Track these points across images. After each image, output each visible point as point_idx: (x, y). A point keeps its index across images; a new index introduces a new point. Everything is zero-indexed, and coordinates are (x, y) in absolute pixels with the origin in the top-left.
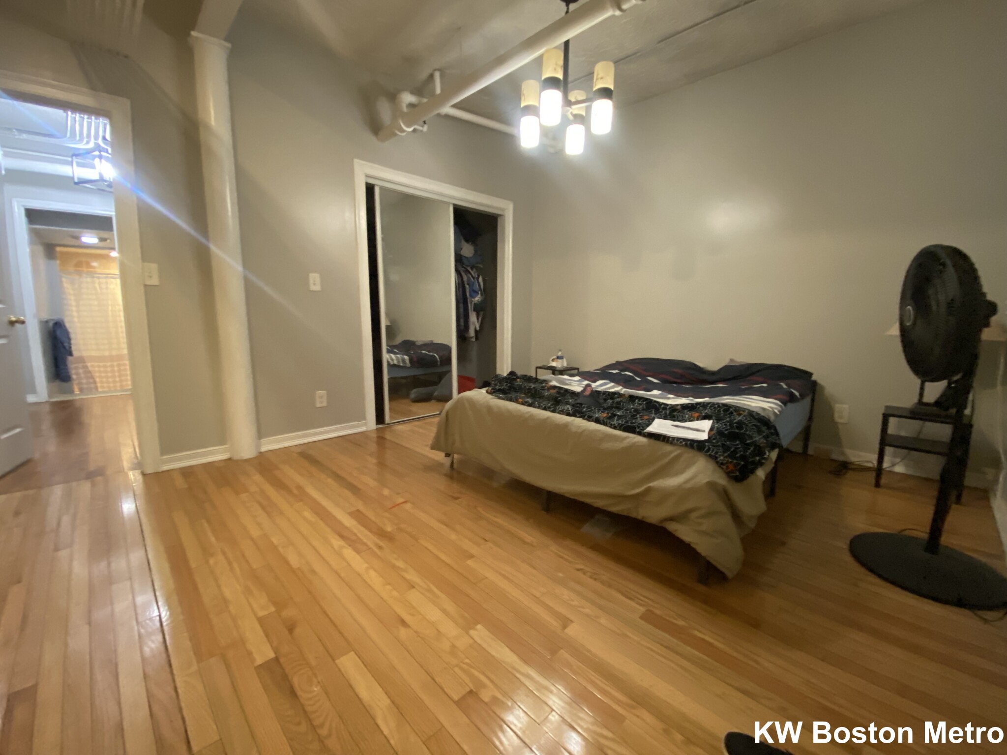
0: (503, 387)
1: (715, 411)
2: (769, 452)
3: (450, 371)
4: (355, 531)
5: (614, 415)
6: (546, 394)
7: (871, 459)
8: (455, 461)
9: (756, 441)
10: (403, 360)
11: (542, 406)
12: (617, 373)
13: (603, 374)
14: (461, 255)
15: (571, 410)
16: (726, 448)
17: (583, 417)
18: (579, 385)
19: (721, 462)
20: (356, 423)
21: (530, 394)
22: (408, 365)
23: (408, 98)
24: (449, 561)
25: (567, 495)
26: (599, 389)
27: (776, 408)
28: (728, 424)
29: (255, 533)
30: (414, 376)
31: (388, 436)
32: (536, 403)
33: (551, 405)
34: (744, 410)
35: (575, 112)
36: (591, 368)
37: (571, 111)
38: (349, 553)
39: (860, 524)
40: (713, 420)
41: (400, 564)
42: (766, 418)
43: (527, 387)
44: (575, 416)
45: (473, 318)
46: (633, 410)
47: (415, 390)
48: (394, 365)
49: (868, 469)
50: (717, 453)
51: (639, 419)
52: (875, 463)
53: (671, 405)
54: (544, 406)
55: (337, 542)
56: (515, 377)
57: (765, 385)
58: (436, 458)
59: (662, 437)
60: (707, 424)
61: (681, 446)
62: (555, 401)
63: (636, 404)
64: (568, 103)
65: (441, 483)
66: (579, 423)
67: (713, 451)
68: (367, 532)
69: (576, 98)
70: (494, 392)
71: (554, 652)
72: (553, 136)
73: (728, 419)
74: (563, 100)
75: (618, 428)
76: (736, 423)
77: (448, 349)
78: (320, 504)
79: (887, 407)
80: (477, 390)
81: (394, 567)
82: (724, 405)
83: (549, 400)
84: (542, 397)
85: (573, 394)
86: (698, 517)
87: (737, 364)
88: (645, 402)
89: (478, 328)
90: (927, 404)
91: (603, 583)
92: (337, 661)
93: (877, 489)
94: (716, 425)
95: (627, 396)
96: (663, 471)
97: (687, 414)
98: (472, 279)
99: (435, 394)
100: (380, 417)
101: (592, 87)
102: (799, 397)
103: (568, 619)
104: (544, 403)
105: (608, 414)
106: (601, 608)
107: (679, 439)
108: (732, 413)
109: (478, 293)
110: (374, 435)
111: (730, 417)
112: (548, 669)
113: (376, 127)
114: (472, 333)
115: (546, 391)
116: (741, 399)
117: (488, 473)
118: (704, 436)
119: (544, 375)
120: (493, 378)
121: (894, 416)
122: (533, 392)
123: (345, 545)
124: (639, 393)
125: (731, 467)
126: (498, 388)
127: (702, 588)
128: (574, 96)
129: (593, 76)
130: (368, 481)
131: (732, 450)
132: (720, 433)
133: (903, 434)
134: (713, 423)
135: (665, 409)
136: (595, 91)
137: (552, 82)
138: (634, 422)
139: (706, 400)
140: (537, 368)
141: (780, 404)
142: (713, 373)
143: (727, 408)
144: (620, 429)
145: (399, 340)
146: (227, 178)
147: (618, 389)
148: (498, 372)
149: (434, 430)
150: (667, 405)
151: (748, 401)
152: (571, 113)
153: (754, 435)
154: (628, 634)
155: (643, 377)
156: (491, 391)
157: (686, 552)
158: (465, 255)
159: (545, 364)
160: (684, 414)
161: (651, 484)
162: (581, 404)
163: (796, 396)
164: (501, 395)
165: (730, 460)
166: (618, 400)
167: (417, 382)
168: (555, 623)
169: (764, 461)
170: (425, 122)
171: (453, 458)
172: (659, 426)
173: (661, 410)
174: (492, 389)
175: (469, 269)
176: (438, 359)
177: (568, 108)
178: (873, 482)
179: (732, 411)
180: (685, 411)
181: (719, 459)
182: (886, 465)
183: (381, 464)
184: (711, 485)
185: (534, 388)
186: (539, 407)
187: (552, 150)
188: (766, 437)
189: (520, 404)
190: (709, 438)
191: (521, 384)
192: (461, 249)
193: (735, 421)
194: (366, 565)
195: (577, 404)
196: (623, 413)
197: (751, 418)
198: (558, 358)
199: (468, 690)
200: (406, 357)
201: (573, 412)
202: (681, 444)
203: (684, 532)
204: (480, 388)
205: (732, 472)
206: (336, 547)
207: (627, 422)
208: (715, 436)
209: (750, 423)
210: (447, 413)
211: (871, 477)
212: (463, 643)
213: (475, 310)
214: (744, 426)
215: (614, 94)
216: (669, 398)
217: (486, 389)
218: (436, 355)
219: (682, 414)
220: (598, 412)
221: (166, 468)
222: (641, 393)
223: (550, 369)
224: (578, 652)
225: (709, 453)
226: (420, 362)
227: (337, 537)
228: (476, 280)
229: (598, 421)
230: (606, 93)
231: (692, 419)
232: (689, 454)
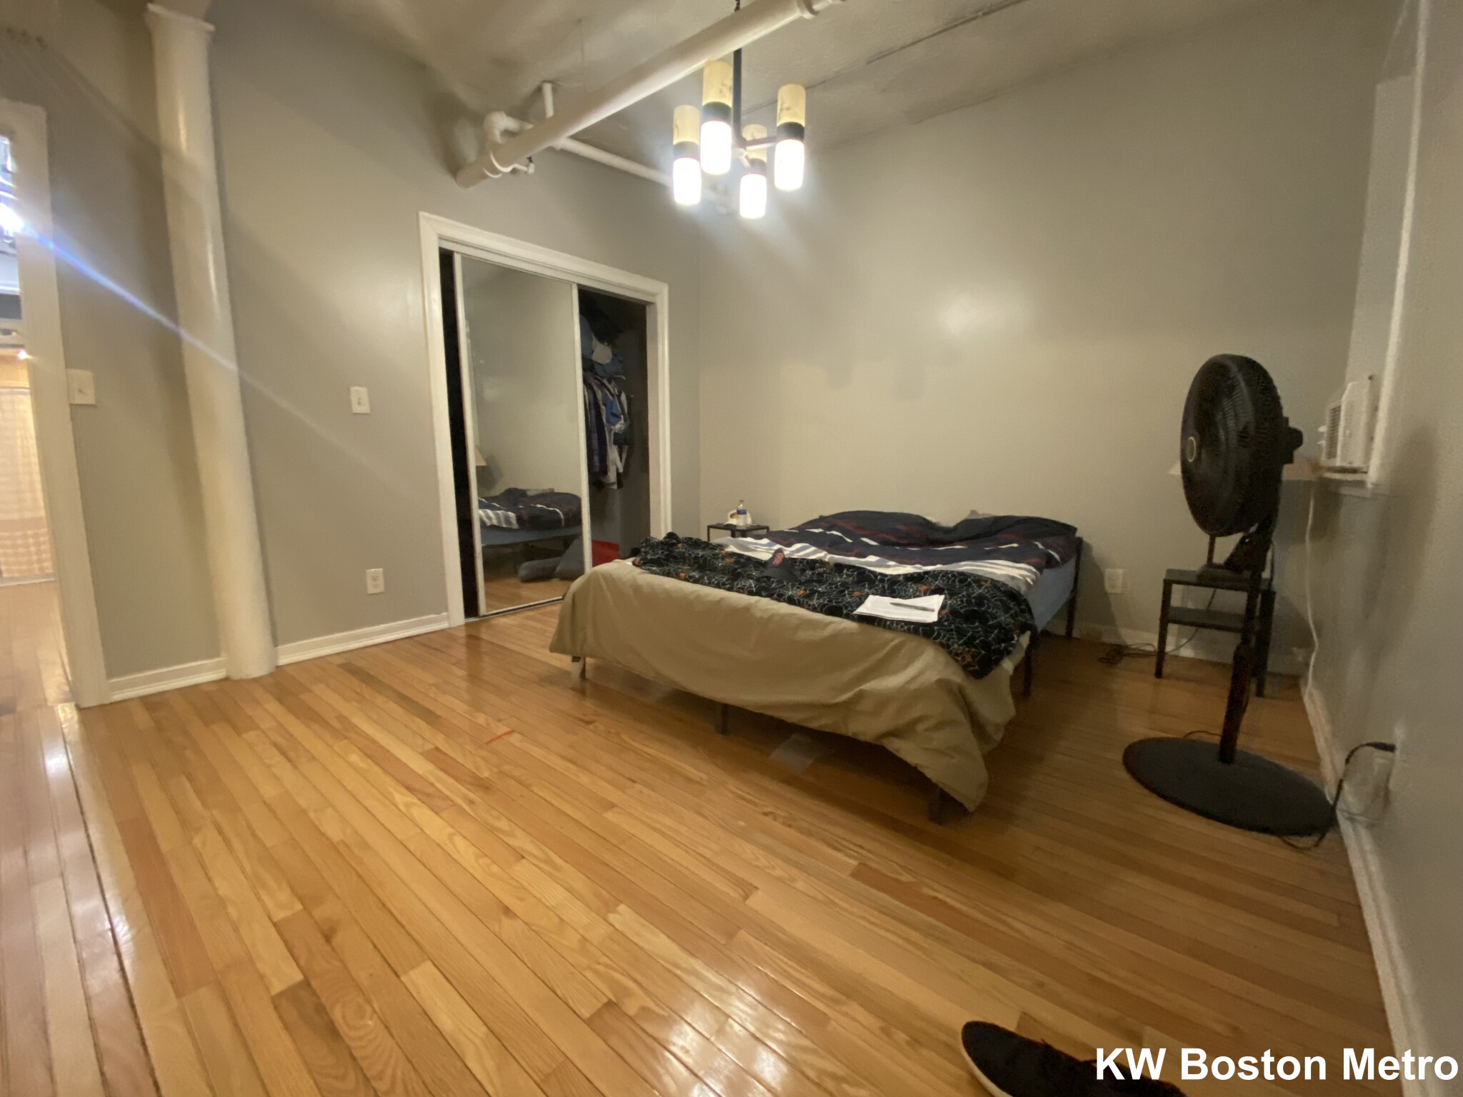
0: (657, 556)
1: (948, 582)
2: (1019, 636)
3: (579, 536)
4: (432, 779)
5: (813, 592)
6: (720, 564)
7: (1148, 640)
8: (588, 668)
9: (1001, 620)
10: (507, 519)
11: (713, 583)
12: (820, 533)
13: (801, 534)
14: (591, 360)
15: (755, 586)
16: (961, 633)
17: (770, 596)
18: (767, 551)
19: (954, 651)
20: (432, 616)
21: (696, 566)
22: (515, 525)
23: (502, 122)
24: (578, 816)
25: (750, 709)
26: (796, 556)
27: (1028, 576)
28: (965, 599)
29: (268, 791)
30: (526, 544)
31: (484, 634)
32: (706, 578)
33: (727, 580)
34: (986, 580)
35: (753, 156)
36: (785, 527)
37: (746, 153)
38: (422, 813)
39: (1139, 728)
40: (945, 594)
41: (503, 824)
42: (1014, 589)
43: (693, 556)
44: (760, 595)
45: (613, 454)
46: (839, 584)
47: (526, 564)
48: (493, 527)
49: (1147, 655)
50: (949, 639)
51: (847, 596)
52: (1156, 644)
53: (891, 575)
54: (716, 582)
55: (401, 798)
56: (675, 541)
57: (1015, 545)
58: (559, 664)
59: (877, 621)
60: (936, 601)
61: (901, 631)
62: (732, 575)
63: (844, 576)
64: (741, 142)
65: (566, 701)
66: (765, 604)
67: (944, 636)
68: (451, 780)
69: (752, 135)
70: (644, 564)
71: (730, 935)
72: (722, 189)
73: (964, 593)
74: (733, 137)
75: (819, 610)
76: (974, 598)
77: (577, 500)
78: (374, 742)
79: (1169, 571)
80: (618, 562)
81: (493, 830)
82: (962, 574)
83: (724, 573)
84: (714, 569)
85: (759, 564)
86: (926, 730)
87: (980, 517)
88: (856, 573)
89: (621, 470)
90: (1219, 567)
91: (800, 830)
92: (403, 978)
93: (1158, 680)
94: (949, 602)
95: (832, 564)
96: (880, 668)
97: (911, 587)
98: (611, 397)
99: (558, 569)
100: (471, 606)
101: (775, 121)
102: (1059, 560)
103: (751, 885)
104: (717, 578)
105: (805, 590)
106: (797, 865)
107: (899, 622)
108: (969, 584)
109: (620, 418)
110: (462, 634)
111: (967, 590)
112: (723, 960)
113: (454, 165)
114: (612, 477)
115: (720, 560)
116: (986, 565)
117: (638, 684)
118: (932, 617)
119: (719, 538)
120: (643, 543)
121: (1179, 582)
122: (701, 562)
123: (416, 801)
124: (850, 561)
125: (969, 659)
126: (649, 557)
127: (933, 828)
128: (750, 132)
129: (776, 107)
130: (454, 705)
131: (969, 634)
132: (954, 612)
133: (1190, 605)
134: (945, 599)
135: (882, 581)
136: (779, 127)
137: (717, 110)
138: (840, 600)
139: (939, 567)
140: (709, 527)
141: (1034, 570)
142: (947, 531)
143: (963, 577)
144: (821, 612)
145: (499, 490)
146: (209, 234)
147: (821, 555)
148: (653, 534)
149: (555, 621)
150: (884, 575)
151: (990, 567)
152: (747, 157)
153: (999, 614)
154: (837, 901)
155: (856, 538)
156: (639, 563)
157: (911, 778)
158: (598, 361)
159: (721, 522)
160: (907, 587)
161: (861, 688)
162: (769, 578)
163: (1055, 559)
164: (654, 568)
165: (967, 649)
166: (821, 570)
167: (530, 552)
168: (732, 893)
169: (1011, 649)
170: (530, 159)
171: (584, 665)
172: (876, 605)
173: (877, 583)
174: (641, 560)
175: (605, 381)
176: (562, 516)
177: (742, 150)
178: (1154, 670)
179: (970, 582)
180: (909, 583)
181: (951, 648)
182: (1169, 648)
183: (474, 677)
184: (943, 684)
185: (702, 557)
186: (709, 584)
187: (723, 210)
188: (1014, 617)
189: (682, 580)
190: (940, 619)
191: (684, 550)
192: (593, 352)
193: (973, 596)
194: (450, 830)
195: (763, 577)
196: (826, 588)
197: (995, 590)
198: (739, 512)
199: (605, 1000)
200: (512, 515)
201: (756, 590)
202: (902, 630)
203: (908, 751)
204: (625, 558)
205: (969, 665)
206: (402, 807)
207: (830, 601)
208: (947, 616)
209: (993, 597)
210: (574, 596)
211: (1151, 664)
212: (598, 932)
213: (615, 443)
214: (985, 602)
215: (806, 132)
216: (889, 567)
217: (632, 559)
218: (558, 510)
219: (905, 588)
220: (792, 588)
221: (117, 697)
222: (852, 560)
223: (727, 529)
224: (768, 933)
225: (938, 640)
226: (530, 521)
227: (404, 790)
228: (616, 397)
229: (791, 601)
230: (795, 130)
231: (918, 594)
232: (913, 642)
